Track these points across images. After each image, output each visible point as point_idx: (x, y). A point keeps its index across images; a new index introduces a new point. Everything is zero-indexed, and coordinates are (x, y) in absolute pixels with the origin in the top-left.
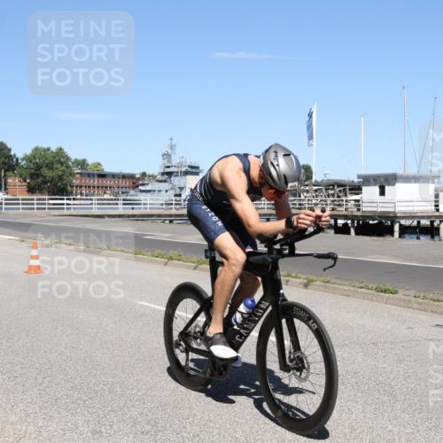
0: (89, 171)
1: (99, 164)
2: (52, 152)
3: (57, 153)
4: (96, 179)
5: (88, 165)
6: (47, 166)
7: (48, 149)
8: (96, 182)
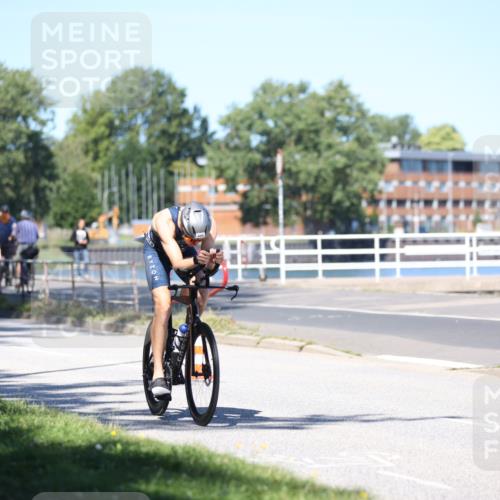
0: (427, 153)
1: (454, 130)
2: (314, 96)
3: (329, 99)
4: (450, 175)
5: (416, 135)
6: (299, 141)
7: (303, 89)
8: (450, 185)
